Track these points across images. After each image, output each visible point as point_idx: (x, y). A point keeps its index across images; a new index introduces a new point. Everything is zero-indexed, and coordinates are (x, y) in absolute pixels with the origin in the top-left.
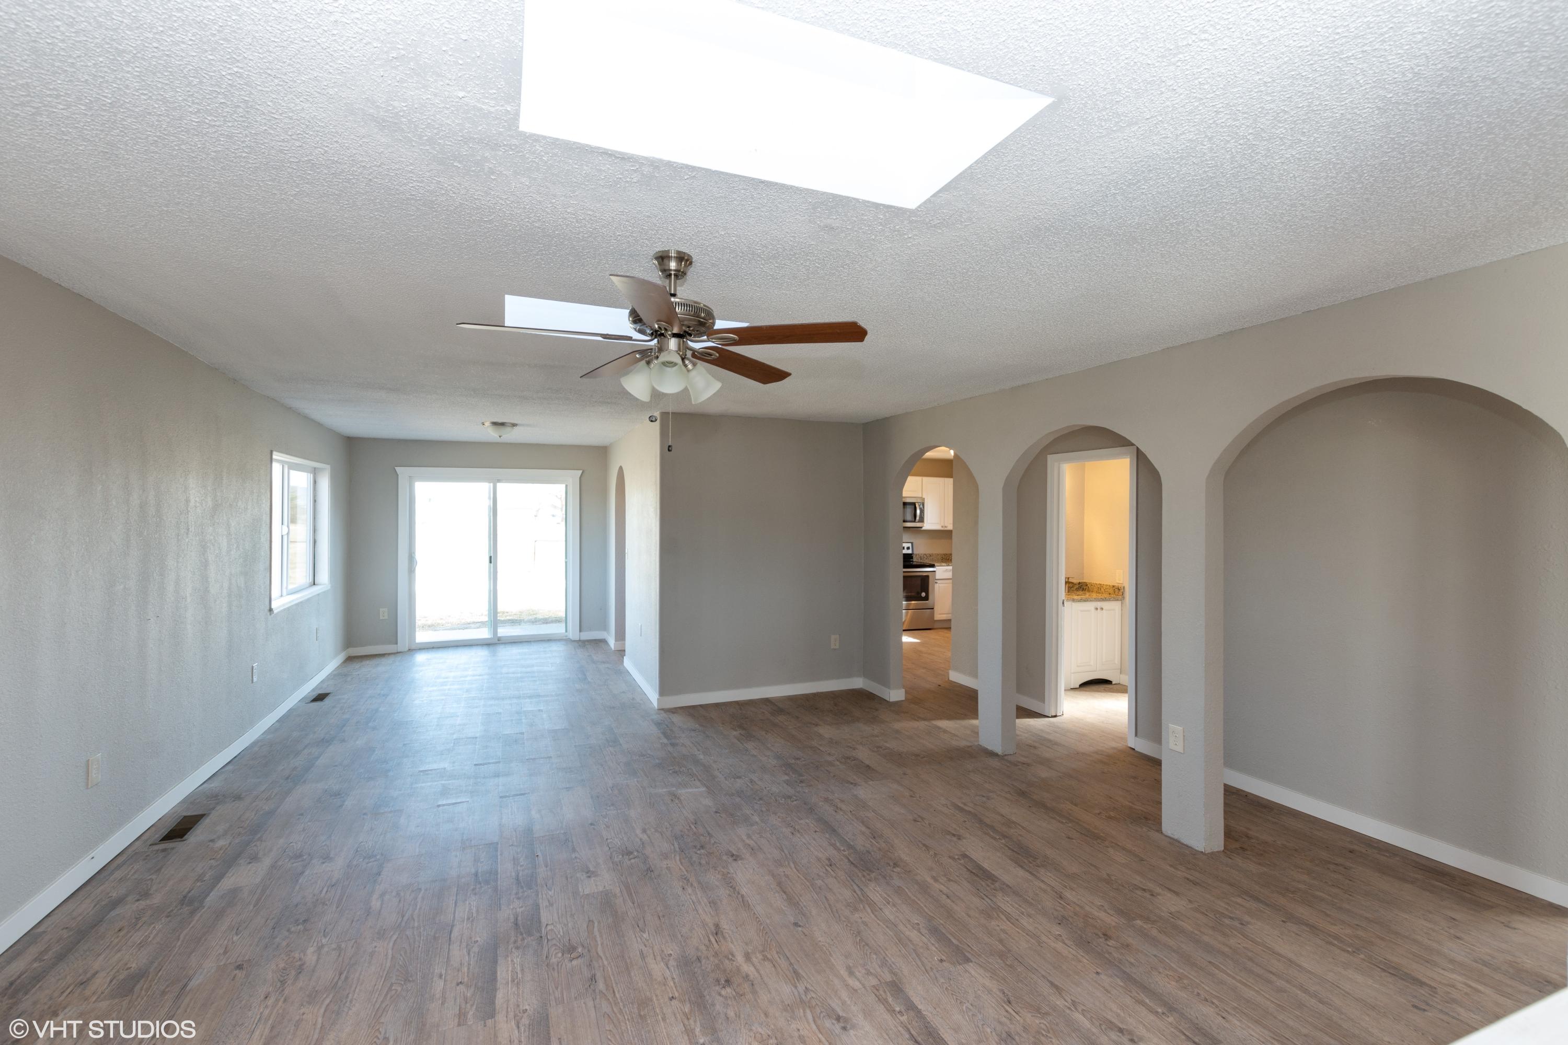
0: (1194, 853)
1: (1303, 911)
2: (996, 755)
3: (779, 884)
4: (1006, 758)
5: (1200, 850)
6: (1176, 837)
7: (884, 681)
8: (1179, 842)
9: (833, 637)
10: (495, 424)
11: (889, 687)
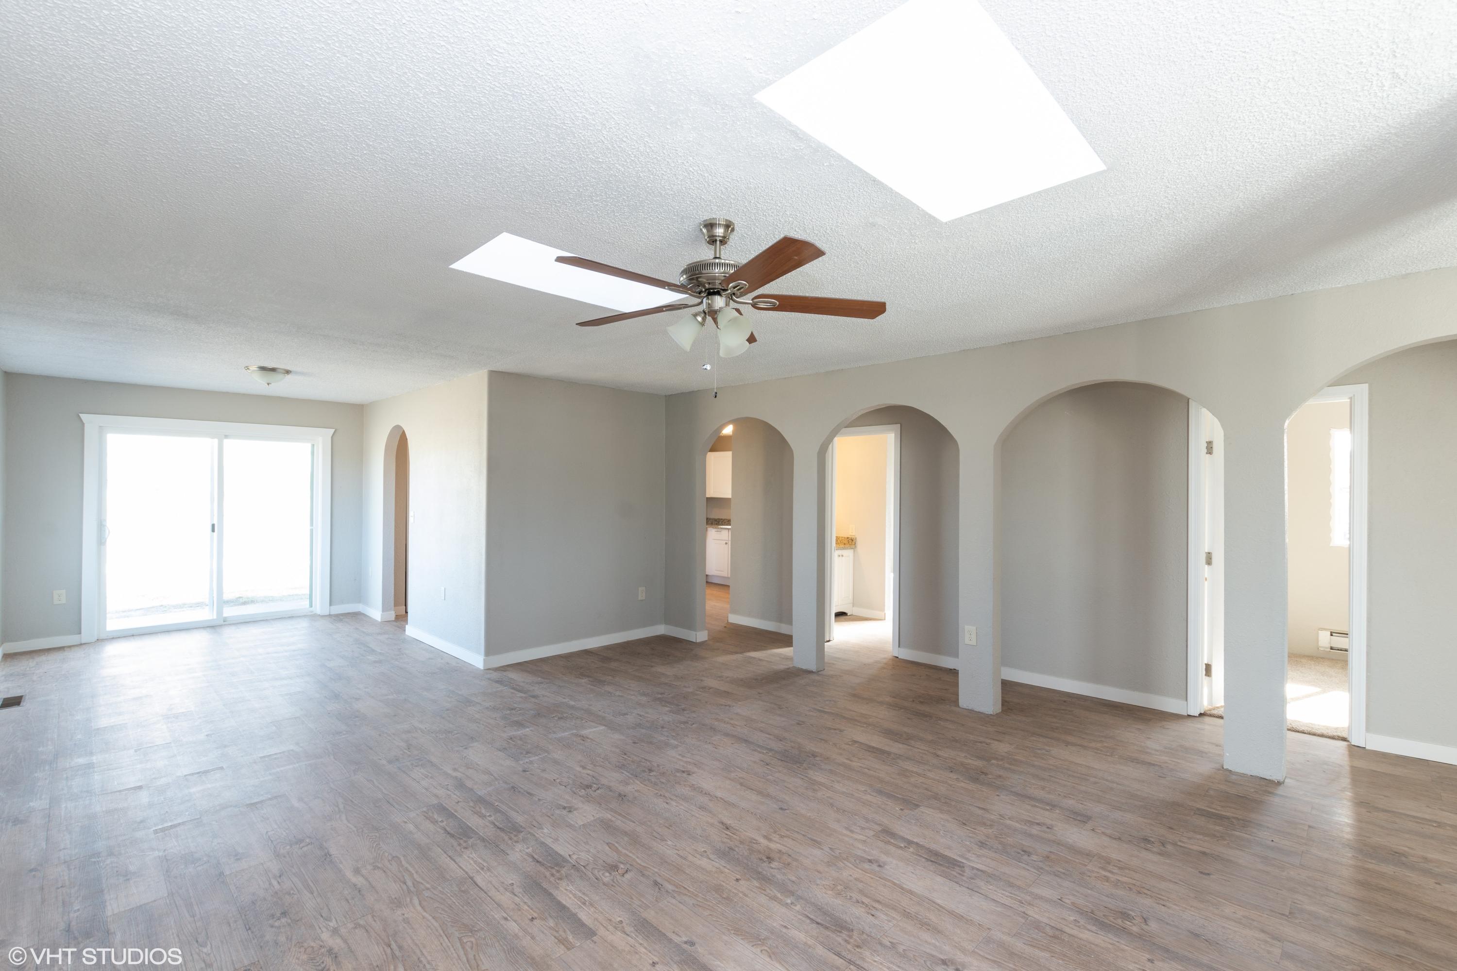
0: (988, 716)
1: (1070, 739)
2: (811, 672)
3: (741, 784)
4: (820, 673)
5: (990, 713)
6: (970, 708)
7: (690, 625)
8: (973, 711)
9: (640, 589)
10: (263, 369)
11: (695, 630)
